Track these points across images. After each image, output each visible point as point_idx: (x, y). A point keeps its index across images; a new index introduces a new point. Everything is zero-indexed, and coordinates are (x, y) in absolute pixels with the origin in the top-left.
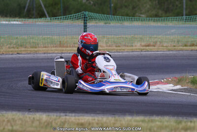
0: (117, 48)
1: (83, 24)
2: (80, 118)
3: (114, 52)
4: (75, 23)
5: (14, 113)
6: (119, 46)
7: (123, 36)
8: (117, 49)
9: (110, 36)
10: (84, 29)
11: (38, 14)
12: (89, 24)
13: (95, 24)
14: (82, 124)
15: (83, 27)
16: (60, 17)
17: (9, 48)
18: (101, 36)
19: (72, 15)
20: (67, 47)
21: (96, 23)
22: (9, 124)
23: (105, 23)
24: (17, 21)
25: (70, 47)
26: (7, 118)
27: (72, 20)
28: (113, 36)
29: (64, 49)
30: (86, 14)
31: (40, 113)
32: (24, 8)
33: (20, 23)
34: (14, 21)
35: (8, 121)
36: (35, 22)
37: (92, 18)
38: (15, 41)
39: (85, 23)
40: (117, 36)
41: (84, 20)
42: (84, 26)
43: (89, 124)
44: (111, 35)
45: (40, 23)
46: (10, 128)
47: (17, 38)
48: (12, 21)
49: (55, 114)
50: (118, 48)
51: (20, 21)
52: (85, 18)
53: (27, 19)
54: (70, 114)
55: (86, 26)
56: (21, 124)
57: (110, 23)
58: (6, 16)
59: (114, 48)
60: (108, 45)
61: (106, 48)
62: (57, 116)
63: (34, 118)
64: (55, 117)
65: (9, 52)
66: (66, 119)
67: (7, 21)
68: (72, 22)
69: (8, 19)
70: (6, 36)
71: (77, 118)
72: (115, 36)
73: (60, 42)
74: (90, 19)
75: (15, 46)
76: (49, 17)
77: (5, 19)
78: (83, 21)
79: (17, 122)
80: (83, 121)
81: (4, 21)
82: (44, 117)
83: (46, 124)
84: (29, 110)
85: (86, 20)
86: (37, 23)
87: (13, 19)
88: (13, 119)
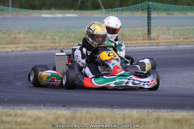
0: (185, 40)
1: (146, 15)
3: (184, 45)
4: (135, 15)
5: (101, 110)
6: (187, 38)
7: (189, 27)
8: (187, 42)
9: (176, 28)
10: (148, 20)
11: (93, 6)
12: (154, 15)
13: (158, 16)
15: (147, 19)
16: (116, 9)
17: (69, 42)
18: (166, 28)
19: (130, 7)
20: (131, 40)
21: (158, 14)
23: (168, 14)
24: (73, 13)
26: (95, 115)
27: (132, 12)
28: (179, 28)
29: (129, 42)
30: (150, 4)
33: (75, 15)
34: (70, 13)
36: (92, 14)
38: (73, 35)
39: (149, 14)
40: (184, 28)
41: (148, 11)
42: (148, 17)
43: (186, 120)
44: (177, 26)
45: (97, 15)
47: (75, 32)
48: (67, 13)
49: (146, 111)
50: (188, 40)
51: (75, 13)
52: (148, 8)
53: (83, 12)
54: (163, 110)
55: (150, 17)
57: (173, 14)
58: (61, 9)
59: (183, 40)
60: (175, 37)
61: (174, 40)
62: (148, 112)
63: (124, 115)
65: (69, 46)
66: (159, 115)
67: (61, 13)
68: (131, 13)
69: (63, 11)
70: (64, 29)
71: (170, 113)
72: (182, 28)
73: (122, 35)
74: (154, 9)
75: (73, 40)
76: (104, 9)
77: (60, 11)
78: (146, 13)
79: (107, 119)
81: (59, 13)
82: (135, 113)
83: (138, 121)
84: (112, 106)
85: (150, 11)
86: (94, 15)
87: (69, 12)
88: (102, 116)
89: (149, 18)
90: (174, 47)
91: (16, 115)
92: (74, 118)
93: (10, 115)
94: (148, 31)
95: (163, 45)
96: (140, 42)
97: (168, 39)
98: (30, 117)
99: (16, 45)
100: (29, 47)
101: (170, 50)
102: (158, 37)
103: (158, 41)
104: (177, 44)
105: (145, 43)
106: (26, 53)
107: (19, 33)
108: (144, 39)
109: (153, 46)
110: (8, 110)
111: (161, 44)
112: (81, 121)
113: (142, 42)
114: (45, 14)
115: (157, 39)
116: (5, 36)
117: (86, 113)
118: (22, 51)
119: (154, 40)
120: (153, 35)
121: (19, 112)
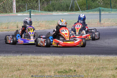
2: (107, 57)
10: (100, 16)
11: (76, 9)
12: (102, 13)
14: (108, 60)
18: (108, 19)
20: (92, 24)
21: (105, 13)
22: (73, 61)
25: (93, 24)
26: (72, 58)
30: (101, 8)
31: (87, 55)
32: (69, 7)
33: (68, 14)
35: (73, 59)
37: (103, 10)
41: (100, 12)
43: (112, 60)
44: (113, 18)
46: (75, 62)
49: (95, 56)
52: (100, 10)
53: (71, 12)
54: (102, 56)
56: (79, 60)
57: (111, 13)
58: (61, 11)
59: (115, 24)
61: (111, 24)
63: (85, 58)
64: (95, 57)
66: (100, 58)
68: (93, 13)
72: (115, 19)
74: (102, 11)
76: (81, 11)
77: (61, 12)
80: (107, 59)
82: (90, 57)
86: (76, 14)
87: (65, 12)
89: (100, 14)
90: (111, 28)
91: (37, 58)
92: (63, 59)
93: (35, 58)
94: (100, 20)
95: (106, 27)
96: (96, 25)
97: (108, 24)
98: (44, 59)
99: (41, 27)
100: (47, 28)
101: (109, 29)
102: (104, 23)
103: (104, 25)
104: (112, 26)
105: (98, 26)
106: (45, 31)
107: (43, 22)
108: (98, 24)
109: (101, 27)
110: (34, 56)
111: (105, 26)
112: (66, 61)
113: (97, 25)
114: (54, 13)
115: (104, 24)
116: (37, 23)
117: (68, 57)
118: (43, 30)
119: (102, 24)
120: (102, 22)
121: (39, 57)
